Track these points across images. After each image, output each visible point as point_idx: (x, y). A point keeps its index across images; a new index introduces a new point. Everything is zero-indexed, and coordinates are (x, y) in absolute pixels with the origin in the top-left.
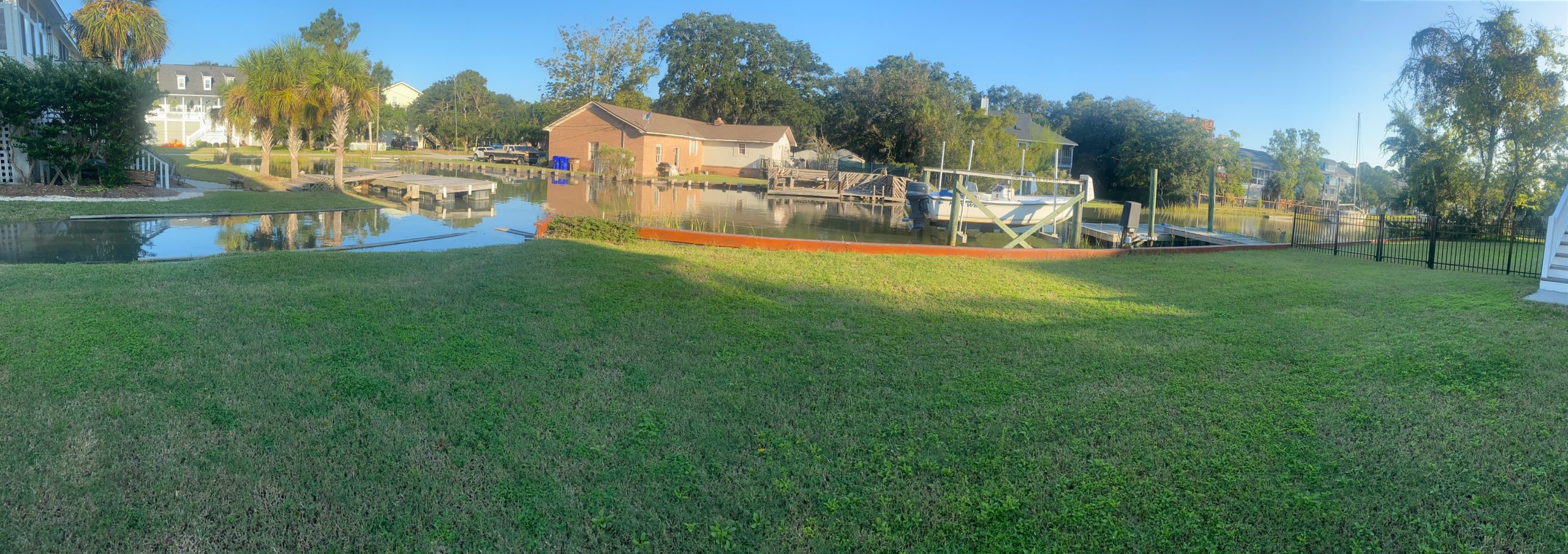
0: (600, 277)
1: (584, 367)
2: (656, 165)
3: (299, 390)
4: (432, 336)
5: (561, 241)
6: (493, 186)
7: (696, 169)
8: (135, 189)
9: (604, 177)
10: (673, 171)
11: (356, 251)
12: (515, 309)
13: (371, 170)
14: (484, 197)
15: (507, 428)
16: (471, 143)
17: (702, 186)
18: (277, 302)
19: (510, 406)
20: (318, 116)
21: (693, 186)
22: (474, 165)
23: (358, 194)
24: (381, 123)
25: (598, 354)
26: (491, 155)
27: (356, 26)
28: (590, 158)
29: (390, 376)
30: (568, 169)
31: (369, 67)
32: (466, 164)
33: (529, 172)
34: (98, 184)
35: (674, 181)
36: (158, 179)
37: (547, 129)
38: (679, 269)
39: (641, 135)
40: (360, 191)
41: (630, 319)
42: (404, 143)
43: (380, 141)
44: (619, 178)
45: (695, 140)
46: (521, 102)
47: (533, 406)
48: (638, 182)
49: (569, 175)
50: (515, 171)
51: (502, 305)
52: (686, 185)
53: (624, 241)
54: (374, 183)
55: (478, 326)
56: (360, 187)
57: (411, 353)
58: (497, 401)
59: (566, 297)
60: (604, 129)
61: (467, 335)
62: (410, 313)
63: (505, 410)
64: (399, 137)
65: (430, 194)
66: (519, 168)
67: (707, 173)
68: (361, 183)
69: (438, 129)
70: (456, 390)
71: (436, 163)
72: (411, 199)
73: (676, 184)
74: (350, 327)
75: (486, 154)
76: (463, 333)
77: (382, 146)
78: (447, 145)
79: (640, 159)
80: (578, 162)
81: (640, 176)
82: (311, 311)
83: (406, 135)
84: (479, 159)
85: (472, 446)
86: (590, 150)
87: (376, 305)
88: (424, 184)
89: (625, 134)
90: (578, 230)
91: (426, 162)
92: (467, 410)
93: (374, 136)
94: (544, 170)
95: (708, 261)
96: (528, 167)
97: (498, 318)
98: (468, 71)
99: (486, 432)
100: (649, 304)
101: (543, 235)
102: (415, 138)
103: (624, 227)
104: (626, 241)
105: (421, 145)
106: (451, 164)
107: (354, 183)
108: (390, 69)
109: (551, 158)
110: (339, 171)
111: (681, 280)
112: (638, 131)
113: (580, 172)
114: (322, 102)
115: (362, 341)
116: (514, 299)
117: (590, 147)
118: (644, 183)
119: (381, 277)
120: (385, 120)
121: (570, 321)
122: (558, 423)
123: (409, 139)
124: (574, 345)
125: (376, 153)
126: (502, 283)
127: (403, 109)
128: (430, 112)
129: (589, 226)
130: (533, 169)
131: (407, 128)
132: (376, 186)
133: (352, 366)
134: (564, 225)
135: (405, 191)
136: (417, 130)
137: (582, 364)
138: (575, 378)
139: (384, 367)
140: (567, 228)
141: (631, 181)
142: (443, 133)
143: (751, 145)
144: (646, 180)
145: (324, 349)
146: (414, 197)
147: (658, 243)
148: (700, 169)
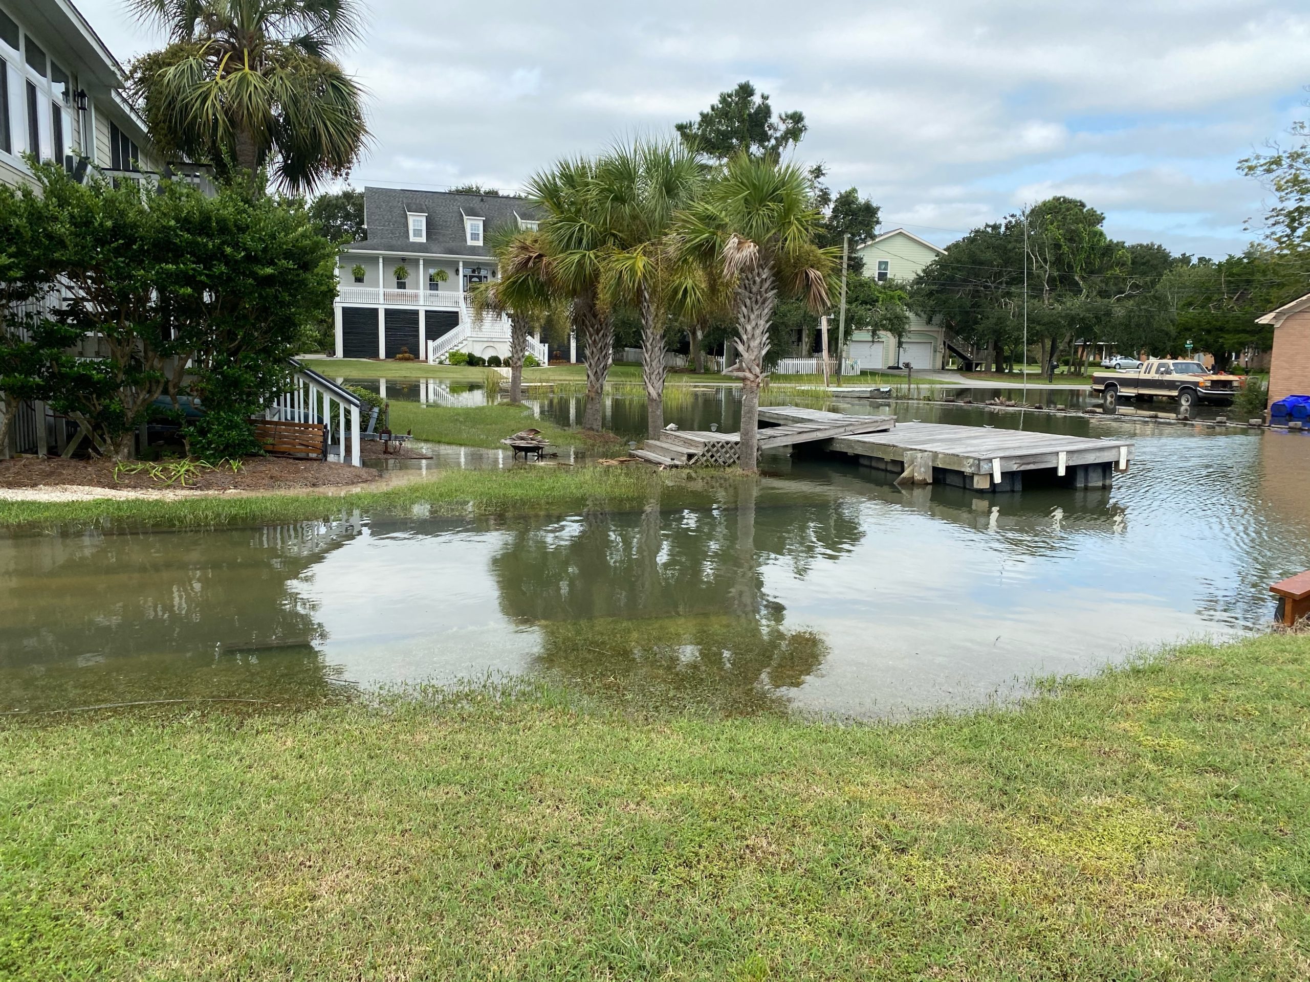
6: (1123, 454)
8: (274, 467)
14: (1097, 480)
24: (850, 317)
27: (797, 118)
31: (826, 200)
34: (183, 456)
36: (336, 441)
77: (852, 366)
88: (943, 449)
93: (833, 342)
98: (1056, 199)
108: (875, 203)
120: (860, 311)
125: (837, 379)
146: (918, 477)
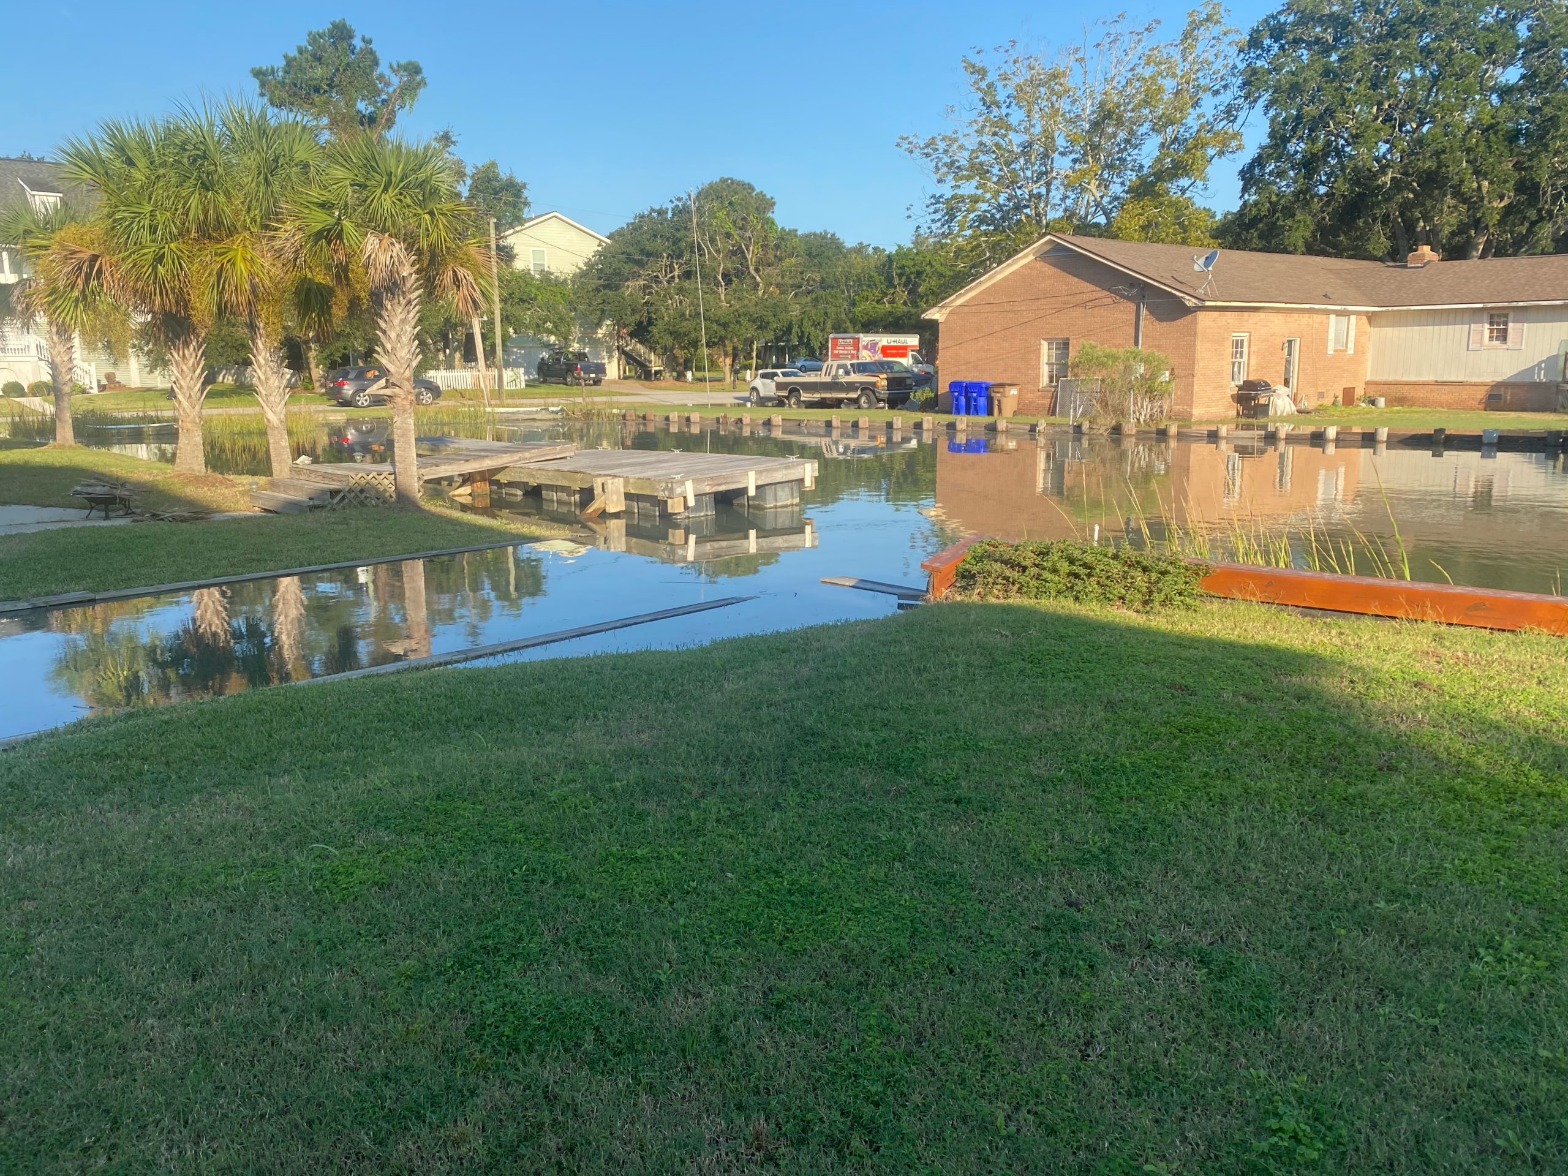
0: (1110, 705)
1: (1097, 948)
2: (1232, 388)
3: (378, 1065)
4: (705, 872)
5: (994, 607)
6: (809, 471)
7: (1349, 396)
9: (1086, 427)
10: (1281, 403)
11: (479, 664)
12: (899, 793)
13: (489, 442)
14: (786, 498)
15: (917, 1098)
16: (740, 359)
17: (1369, 440)
18: (279, 838)
19: (919, 1042)
20: (335, 310)
21: (1341, 441)
22: (751, 415)
23: (464, 508)
24: (506, 319)
25: (1132, 918)
26: (794, 390)
27: (414, 70)
28: (1045, 380)
29: (611, 985)
30: (990, 413)
31: (461, 175)
32: (733, 416)
33: (890, 425)
35: (1284, 430)
37: (934, 314)
38: (1333, 686)
39: (1188, 311)
40: (468, 500)
41: (1205, 824)
42: (570, 368)
43: (507, 365)
44: (1130, 428)
45: (1347, 314)
46: (860, 249)
47: (978, 1046)
48: (1181, 436)
49: (992, 429)
50: (855, 425)
51: (866, 782)
52: (1318, 439)
53: (1163, 603)
54: (503, 478)
55: (814, 838)
56: (466, 490)
57: (657, 921)
58: (886, 1031)
59: (1026, 759)
60: (1084, 304)
61: (790, 865)
62: (642, 816)
63: (910, 1054)
64: (558, 353)
65: (653, 500)
66: (865, 417)
67: (1381, 402)
68: (467, 479)
69: (654, 330)
70: (779, 1006)
71: (657, 416)
72: (604, 515)
73: (1291, 439)
74: (492, 873)
75: (780, 386)
76: (779, 860)
77: (515, 378)
78: (679, 368)
79: (1185, 374)
80: (1014, 391)
81: (1185, 419)
82: (381, 847)
83: (575, 347)
84: (762, 402)
85: (837, 1144)
86: (1044, 359)
87: (552, 806)
88: (634, 474)
89: (1144, 312)
90: (1038, 577)
91: (631, 415)
92: (812, 1054)
93: (490, 353)
94: (929, 420)
95: (1421, 669)
96: (885, 414)
97: (862, 816)
98: (724, 181)
99: (868, 1110)
100: (1255, 785)
101: (945, 592)
102: (597, 355)
103: (1163, 565)
104: (1166, 602)
105: (613, 369)
106: (695, 417)
107: (450, 480)
108: (519, 179)
109: (943, 387)
110: (407, 451)
111: (1341, 721)
112: (1180, 302)
113: (1019, 419)
114: (342, 273)
115: (530, 904)
116: (894, 765)
117: (1046, 353)
118: (1198, 438)
119: (553, 729)
120: (517, 311)
121: (1047, 825)
122: (1047, 1094)
123: (581, 356)
124: (1063, 890)
125: (499, 394)
126: (859, 726)
127: (559, 284)
128: (632, 287)
129: (1064, 567)
130: (900, 419)
131: (576, 331)
132: (510, 484)
133: (513, 974)
134: (997, 566)
135: (588, 495)
136: (600, 333)
137: (1089, 940)
138: (1078, 977)
139: (591, 964)
140: (1008, 572)
141: (1162, 434)
142: (668, 340)
143: (1525, 313)
144: (1205, 429)
145: (430, 940)
146: (612, 509)
147: (1260, 611)
148: (1359, 392)
